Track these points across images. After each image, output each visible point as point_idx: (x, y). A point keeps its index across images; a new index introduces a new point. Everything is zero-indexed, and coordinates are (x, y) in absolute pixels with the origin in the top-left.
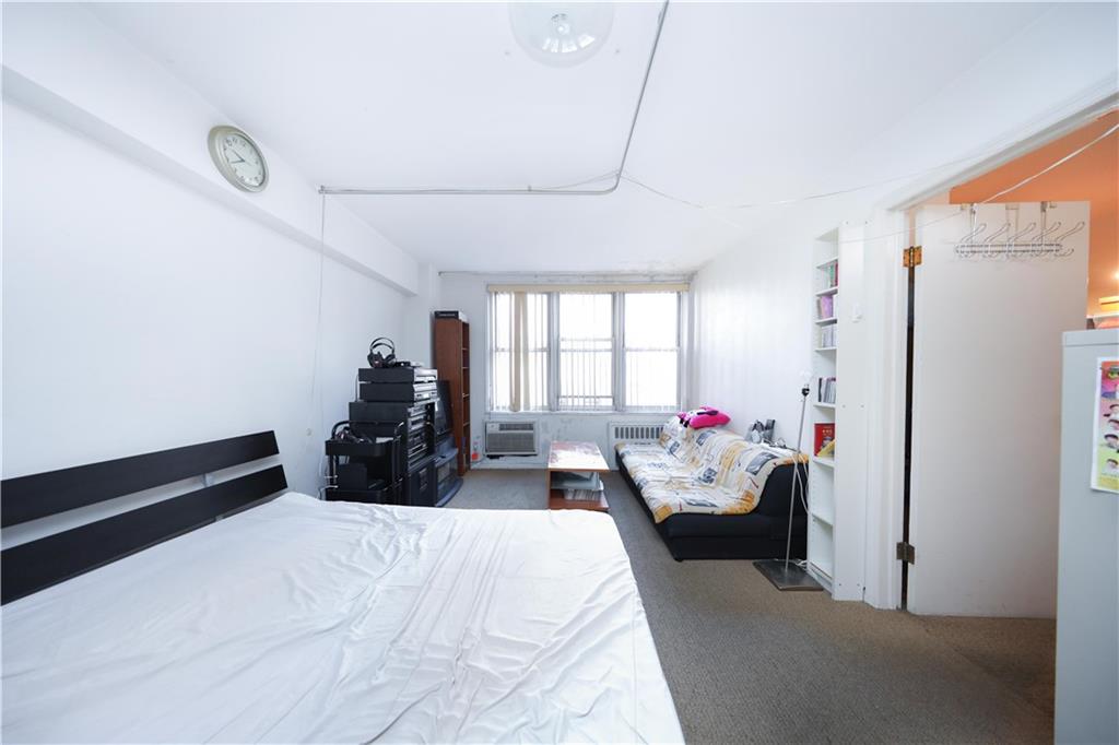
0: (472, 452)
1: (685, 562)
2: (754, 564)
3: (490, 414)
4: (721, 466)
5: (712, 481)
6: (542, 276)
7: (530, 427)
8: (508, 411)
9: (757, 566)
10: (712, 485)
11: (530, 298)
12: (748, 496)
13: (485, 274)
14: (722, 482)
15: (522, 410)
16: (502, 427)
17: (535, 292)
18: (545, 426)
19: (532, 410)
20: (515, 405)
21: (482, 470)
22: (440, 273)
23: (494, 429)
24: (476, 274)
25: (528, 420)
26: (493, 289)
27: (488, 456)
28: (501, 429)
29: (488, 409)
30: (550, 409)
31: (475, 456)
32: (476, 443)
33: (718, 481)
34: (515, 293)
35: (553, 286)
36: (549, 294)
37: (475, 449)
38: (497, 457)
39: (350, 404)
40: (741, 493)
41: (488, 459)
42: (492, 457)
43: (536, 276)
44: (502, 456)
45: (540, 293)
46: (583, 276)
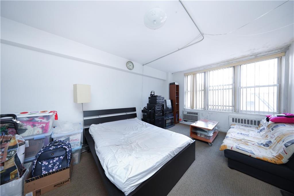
0: (180, 118)
1: (234, 170)
2: (281, 190)
3: (185, 109)
4: (275, 141)
5: (268, 146)
6: (201, 67)
7: (197, 114)
8: (190, 109)
9: (282, 192)
10: (268, 148)
11: (198, 75)
12: (280, 157)
13: (183, 71)
14: (272, 148)
15: (195, 109)
16: (188, 113)
17: (199, 73)
18: (202, 114)
19: (198, 109)
20: (192, 107)
21: (183, 124)
22: (172, 74)
23: (186, 113)
24: (181, 72)
25: (196, 112)
26: (186, 75)
27: (184, 120)
28: (187, 113)
29: (185, 108)
30: (204, 109)
31: (181, 120)
32: (181, 116)
33: (271, 147)
34: (193, 74)
35: (205, 70)
36: (205, 73)
37: (181, 118)
38: (187, 121)
39: (147, 104)
40: (277, 154)
41: (184, 121)
42: (185, 121)
43: (199, 68)
44: (188, 121)
45: (201, 73)
46: (218, 64)
